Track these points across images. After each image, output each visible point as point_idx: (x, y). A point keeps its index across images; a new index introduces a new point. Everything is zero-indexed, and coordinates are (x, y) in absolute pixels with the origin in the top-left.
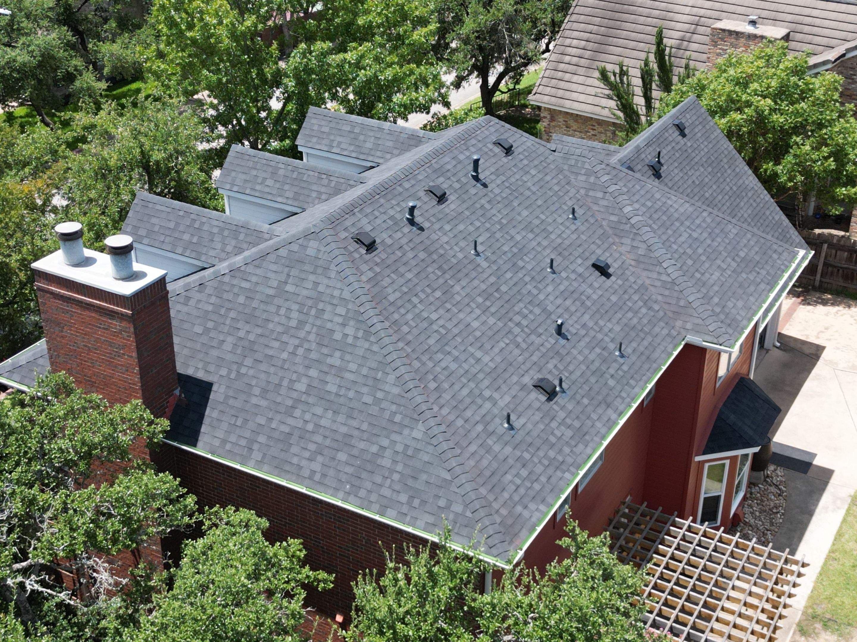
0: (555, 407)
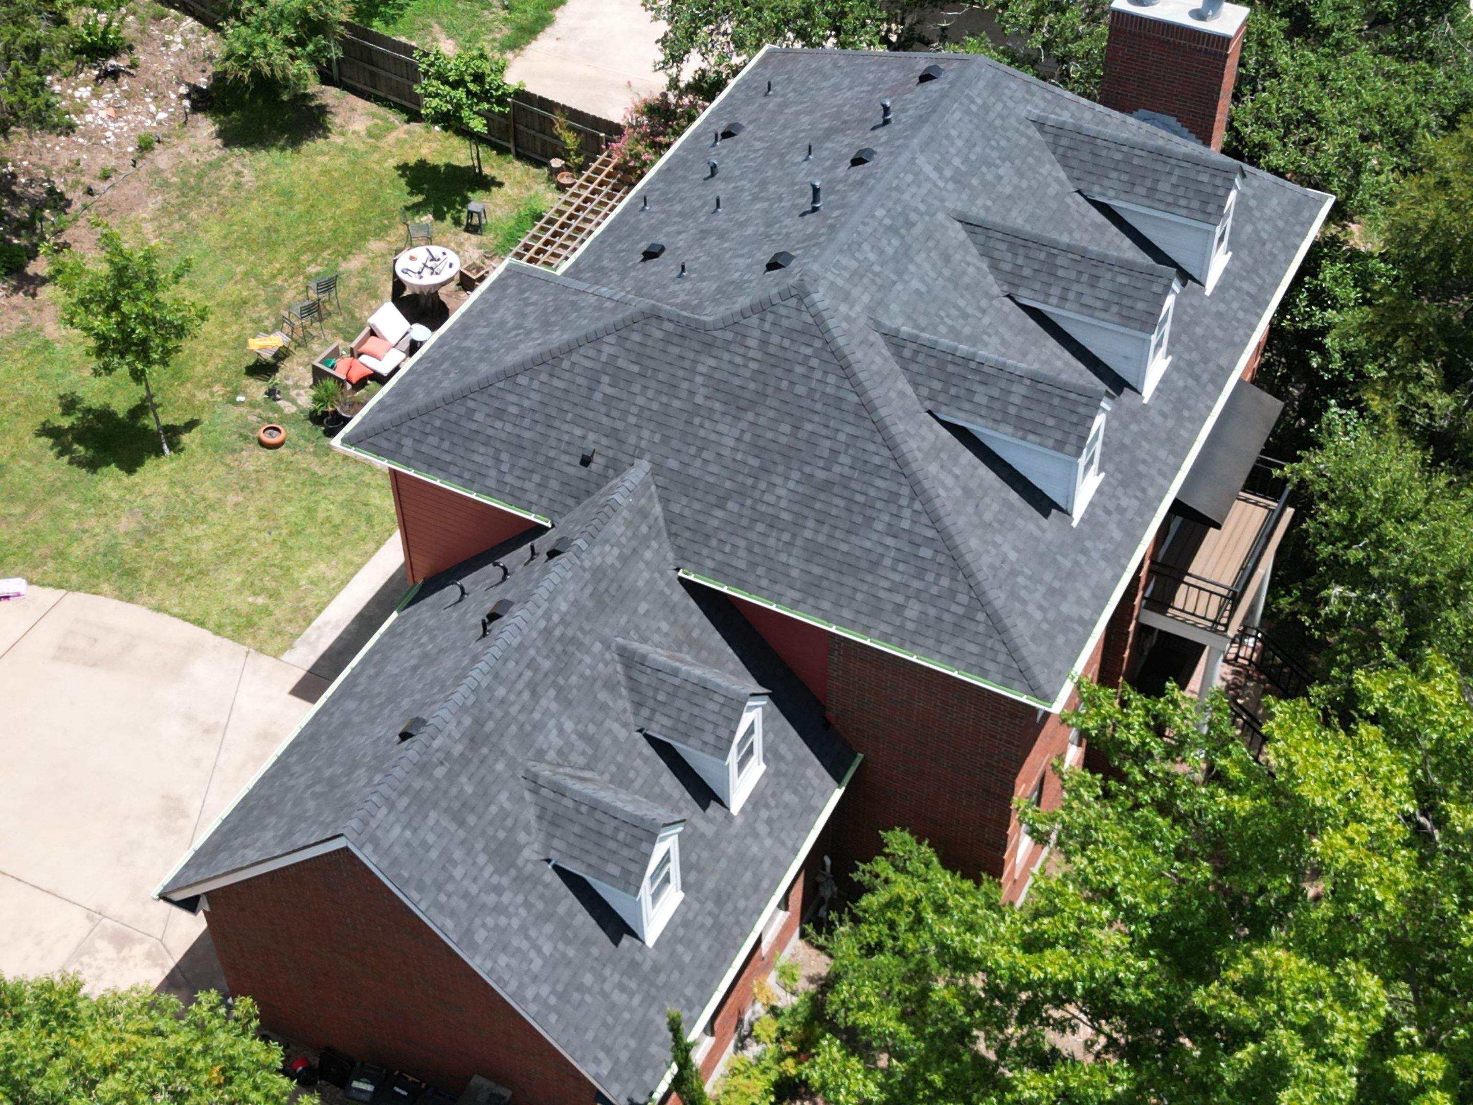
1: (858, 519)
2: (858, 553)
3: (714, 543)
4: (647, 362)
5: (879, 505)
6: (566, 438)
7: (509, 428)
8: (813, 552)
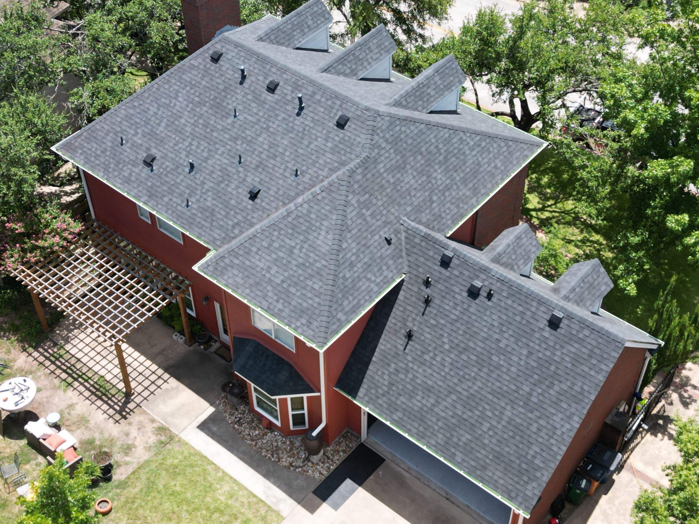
0: (140, 167)
1: (462, 157)
2: (472, 166)
3: (443, 215)
4: (367, 189)
5: (461, 147)
6: (376, 244)
7: (359, 265)
8: (464, 181)
